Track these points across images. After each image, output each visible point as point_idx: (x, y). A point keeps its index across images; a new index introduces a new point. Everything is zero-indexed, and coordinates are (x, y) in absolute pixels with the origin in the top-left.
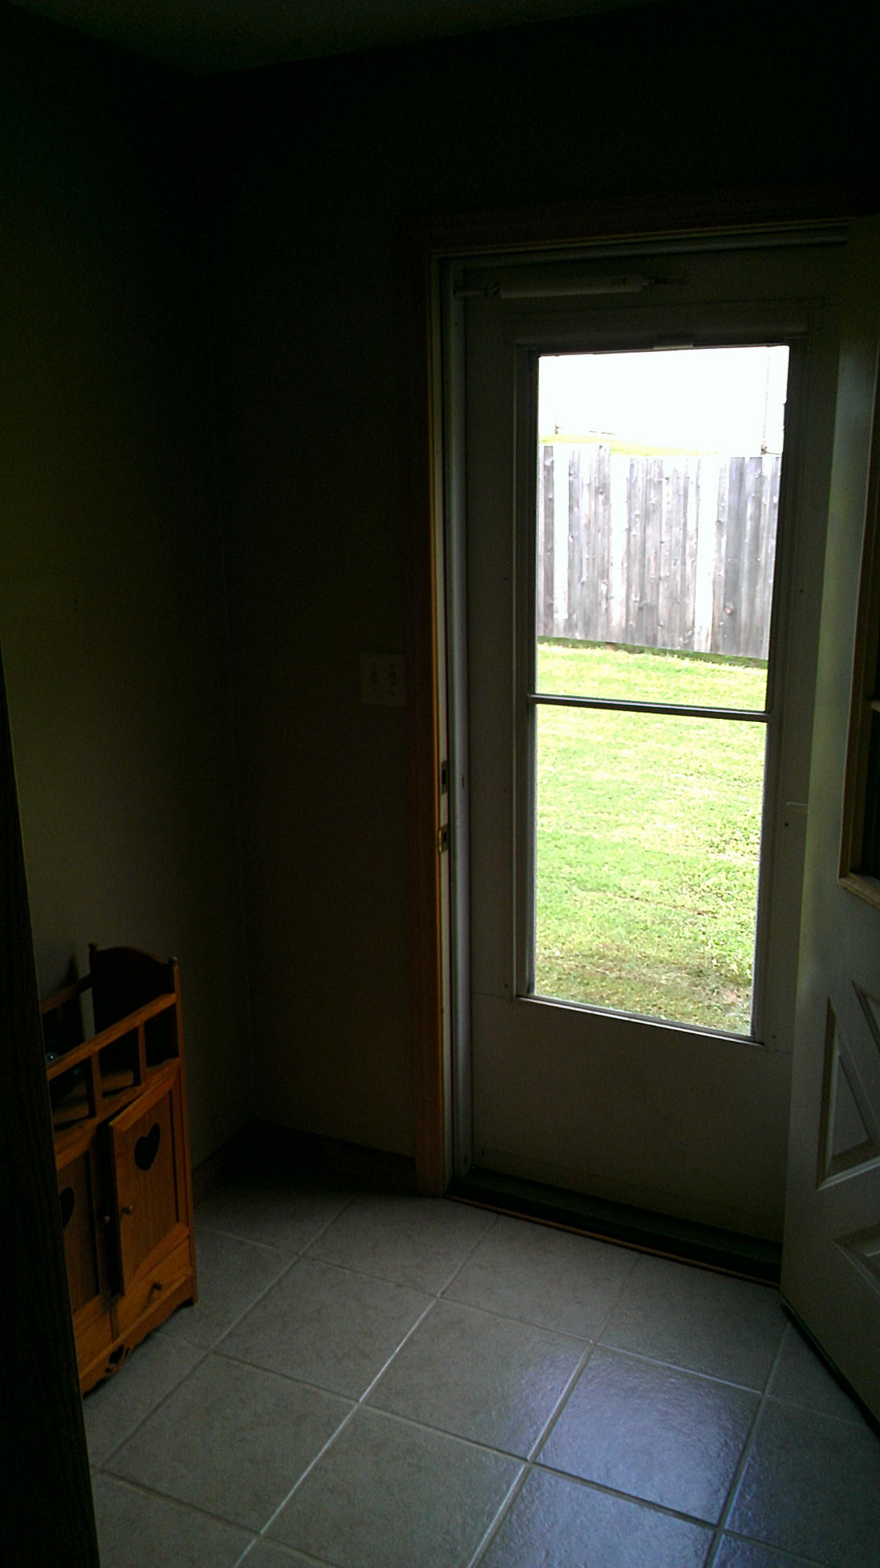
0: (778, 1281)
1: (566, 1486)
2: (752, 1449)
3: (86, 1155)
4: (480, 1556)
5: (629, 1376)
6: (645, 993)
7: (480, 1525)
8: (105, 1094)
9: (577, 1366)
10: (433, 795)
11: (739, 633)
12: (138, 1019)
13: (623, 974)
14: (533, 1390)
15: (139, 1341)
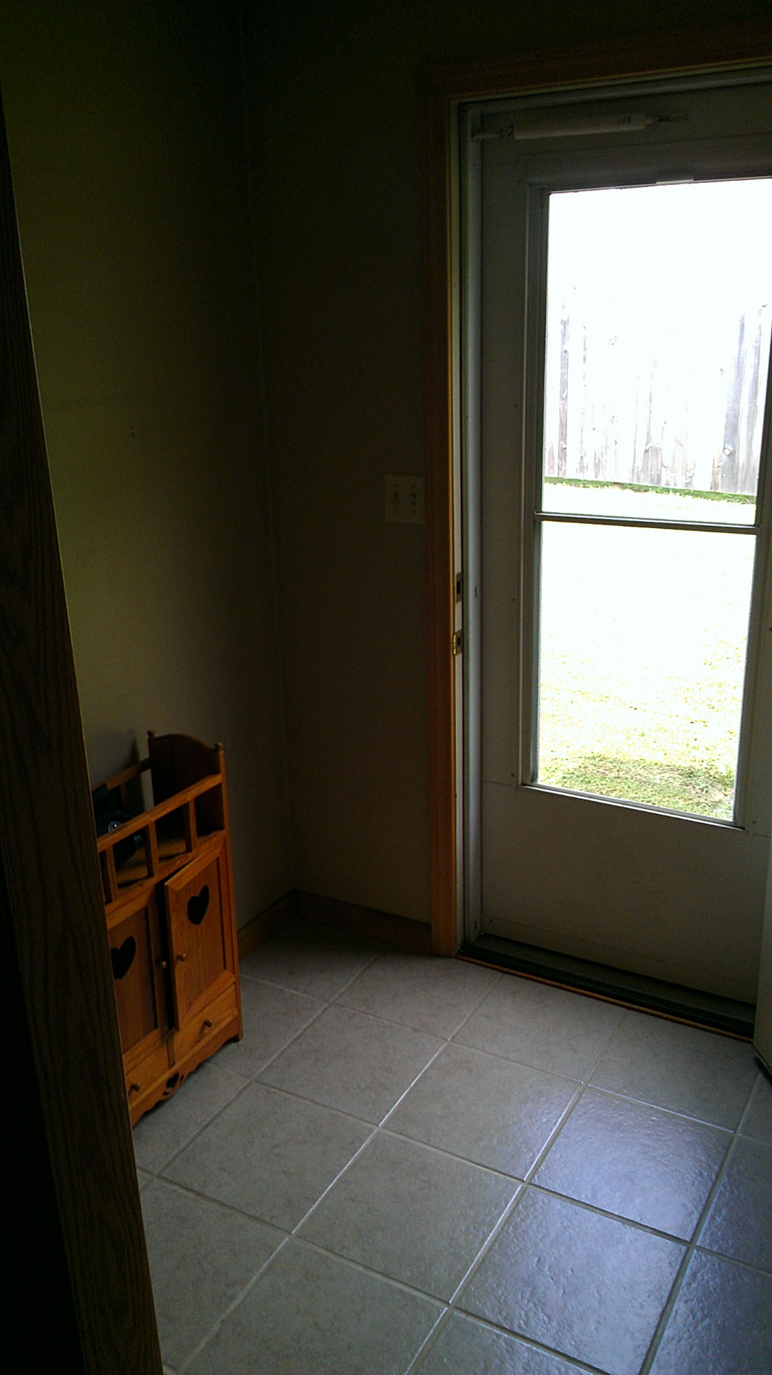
0: (752, 1036)
1: (557, 1204)
2: (724, 1178)
3: (146, 909)
4: (481, 1259)
5: (615, 1114)
6: (640, 791)
7: (481, 1233)
8: (161, 859)
9: (570, 1103)
10: (449, 603)
11: (737, 473)
12: (188, 796)
13: (621, 774)
14: (530, 1122)
15: (193, 1069)
